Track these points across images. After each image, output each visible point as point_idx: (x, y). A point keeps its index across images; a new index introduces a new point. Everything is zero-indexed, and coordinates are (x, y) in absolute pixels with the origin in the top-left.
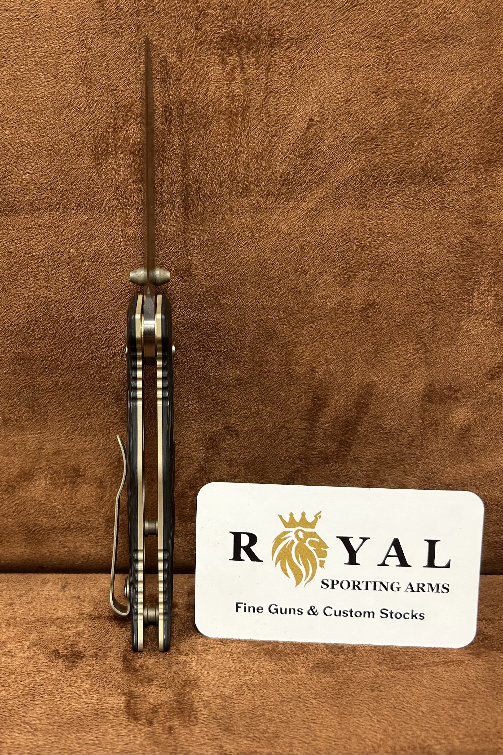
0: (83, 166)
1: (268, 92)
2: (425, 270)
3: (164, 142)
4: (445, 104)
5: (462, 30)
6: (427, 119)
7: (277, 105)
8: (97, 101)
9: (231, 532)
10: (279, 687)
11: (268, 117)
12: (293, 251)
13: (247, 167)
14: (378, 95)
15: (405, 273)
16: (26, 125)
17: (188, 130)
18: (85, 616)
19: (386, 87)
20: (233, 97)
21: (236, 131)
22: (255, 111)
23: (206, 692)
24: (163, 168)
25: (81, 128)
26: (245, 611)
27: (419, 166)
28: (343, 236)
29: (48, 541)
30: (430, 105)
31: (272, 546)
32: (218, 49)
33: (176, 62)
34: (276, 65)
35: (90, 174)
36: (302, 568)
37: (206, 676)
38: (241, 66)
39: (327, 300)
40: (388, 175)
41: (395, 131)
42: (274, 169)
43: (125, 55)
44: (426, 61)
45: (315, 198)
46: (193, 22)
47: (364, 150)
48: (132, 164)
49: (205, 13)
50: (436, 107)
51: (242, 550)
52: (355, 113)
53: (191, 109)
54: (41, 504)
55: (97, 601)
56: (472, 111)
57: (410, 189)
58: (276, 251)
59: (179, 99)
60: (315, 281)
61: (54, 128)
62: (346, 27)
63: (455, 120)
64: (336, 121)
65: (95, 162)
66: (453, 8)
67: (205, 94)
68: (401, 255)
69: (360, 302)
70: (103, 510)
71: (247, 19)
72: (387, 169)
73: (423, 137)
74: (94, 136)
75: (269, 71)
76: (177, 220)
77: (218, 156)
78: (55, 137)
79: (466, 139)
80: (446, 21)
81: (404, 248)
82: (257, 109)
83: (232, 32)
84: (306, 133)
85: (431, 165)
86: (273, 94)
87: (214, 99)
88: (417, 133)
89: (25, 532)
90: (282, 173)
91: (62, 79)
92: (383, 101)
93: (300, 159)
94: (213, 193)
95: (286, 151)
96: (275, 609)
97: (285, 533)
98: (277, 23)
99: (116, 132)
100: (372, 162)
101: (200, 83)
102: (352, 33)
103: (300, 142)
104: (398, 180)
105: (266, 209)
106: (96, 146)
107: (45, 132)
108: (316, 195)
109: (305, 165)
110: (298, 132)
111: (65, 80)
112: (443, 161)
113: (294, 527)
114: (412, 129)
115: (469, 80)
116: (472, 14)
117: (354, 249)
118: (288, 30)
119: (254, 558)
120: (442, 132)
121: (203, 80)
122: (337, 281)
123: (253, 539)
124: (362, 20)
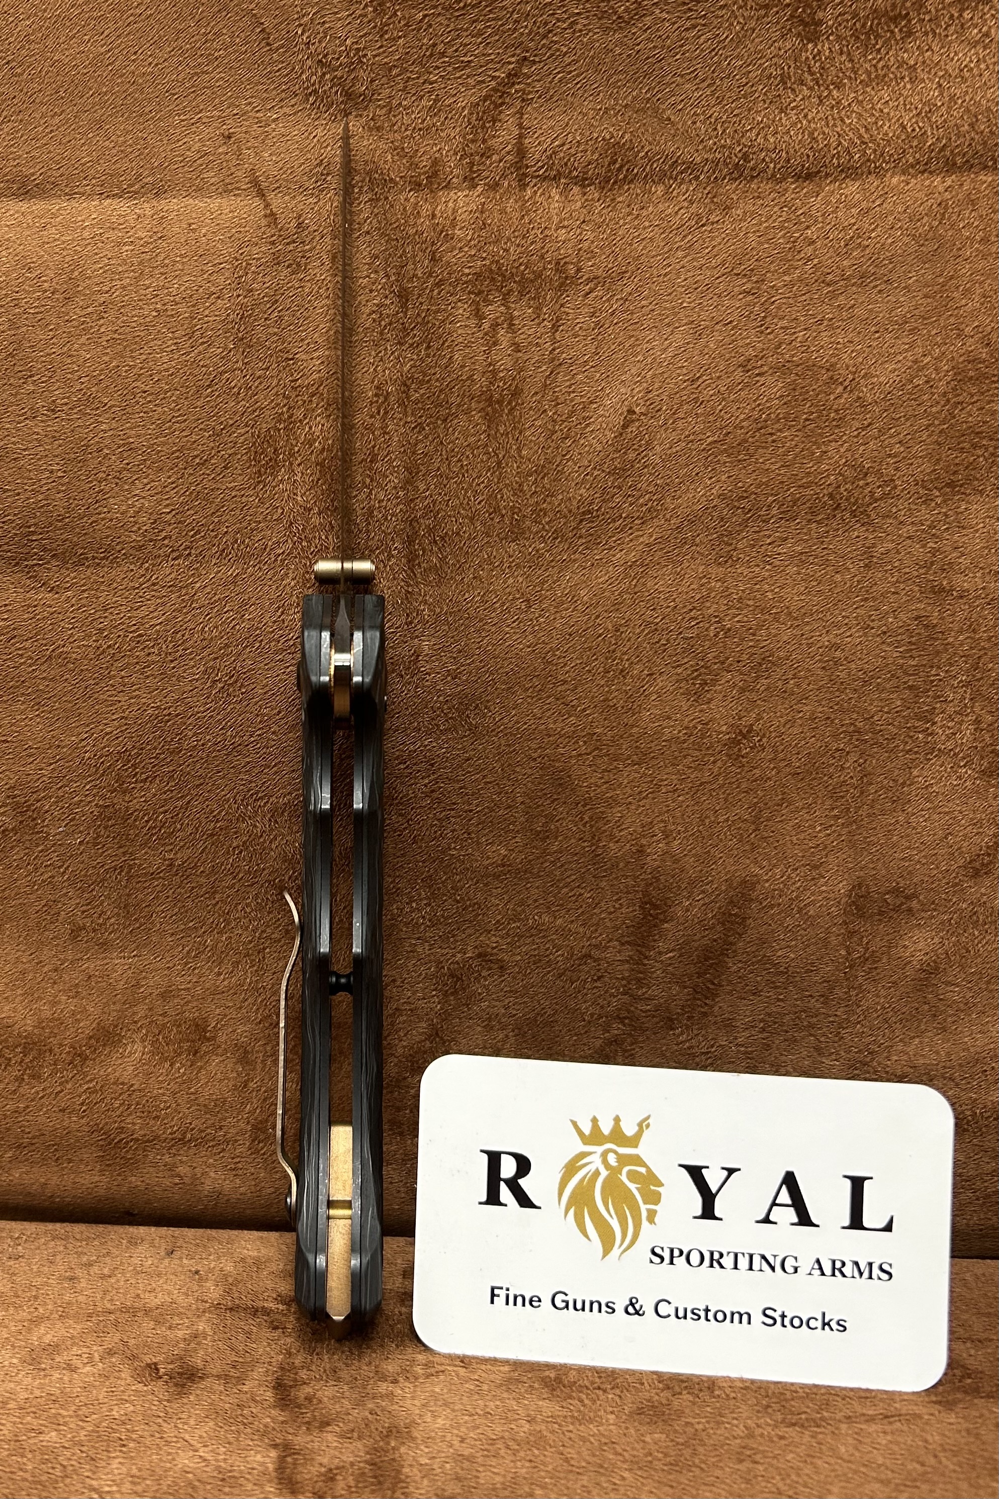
0: (233, 484)
1: (556, 364)
2: (842, 675)
3: (374, 447)
4: (866, 387)
5: (891, 266)
6: (837, 411)
7: (570, 387)
8: (259, 377)
9: (482, 1151)
10: (563, 1446)
11: (555, 406)
12: (600, 635)
13: (519, 491)
14: (748, 371)
15: (806, 678)
16: (137, 416)
17: (415, 427)
18: (207, 1305)
19: (763, 357)
20: (494, 373)
21: (498, 430)
22: (532, 397)
23: (427, 1450)
24: (371, 490)
25: (231, 422)
26: (507, 1303)
27: (825, 491)
28: (691, 610)
29: (144, 1163)
30: (840, 389)
31: (558, 1180)
32: (470, 293)
33: (398, 313)
34: (568, 320)
35: (244, 499)
36: (615, 1224)
37: (429, 1420)
38: (508, 322)
39: (665, 723)
40: (769, 506)
41: (780, 430)
42: (565, 494)
43: (310, 301)
44: (831, 316)
45: (640, 544)
46: (427, 248)
47: (725, 463)
48: (317, 482)
49: (447, 235)
50: (851, 391)
51: (502, 1183)
52: (708, 401)
53: (422, 391)
54: (134, 1091)
55: (230, 1280)
56: (915, 400)
57: (810, 530)
58: (570, 635)
59: (402, 375)
60: (642, 690)
61: (186, 420)
62: (689, 258)
63: (885, 414)
64: (674, 414)
65: (254, 479)
66: (873, 230)
67: (447, 367)
68: (796, 646)
69: (724, 728)
70: (248, 1107)
71: (518, 246)
72: (767, 495)
73: (831, 442)
74: (253, 436)
75: (557, 331)
76: (394, 579)
77: (467, 471)
78: (186, 436)
79: (907, 445)
80: (862, 251)
81: (802, 635)
82: (536, 393)
83: (494, 267)
84: (621, 434)
85: (846, 490)
86: (563, 368)
87: (461, 375)
88: (820, 434)
89: (101, 1143)
90: (579, 501)
91: (201, 341)
92: (758, 381)
93: (612, 478)
94: (458, 534)
95: (586, 463)
96: (563, 1301)
97: (583, 1155)
98: (570, 252)
99: (291, 430)
100: (740, 484)
101: (438, 350)
102: (701, 268)
103: (611, 449)
104: (788, 515)
105: (552, 561)
106: (256, 452)
107: (170, 428)
108: (641, 540)
109: (620, 487)
110: (607, 432)
111: (205, 343)
112: (867, 484)
113: (600, 1144)
114: (809, 427)
115: (907, 347)
116: (906, 239)
117: (712, 635)
118: (590, 263)
119: (524, 1201)
120: (863, 433)
121: (443, 344)
122: (681, 691)
123: (523, 1165)
124: (716, 249)
